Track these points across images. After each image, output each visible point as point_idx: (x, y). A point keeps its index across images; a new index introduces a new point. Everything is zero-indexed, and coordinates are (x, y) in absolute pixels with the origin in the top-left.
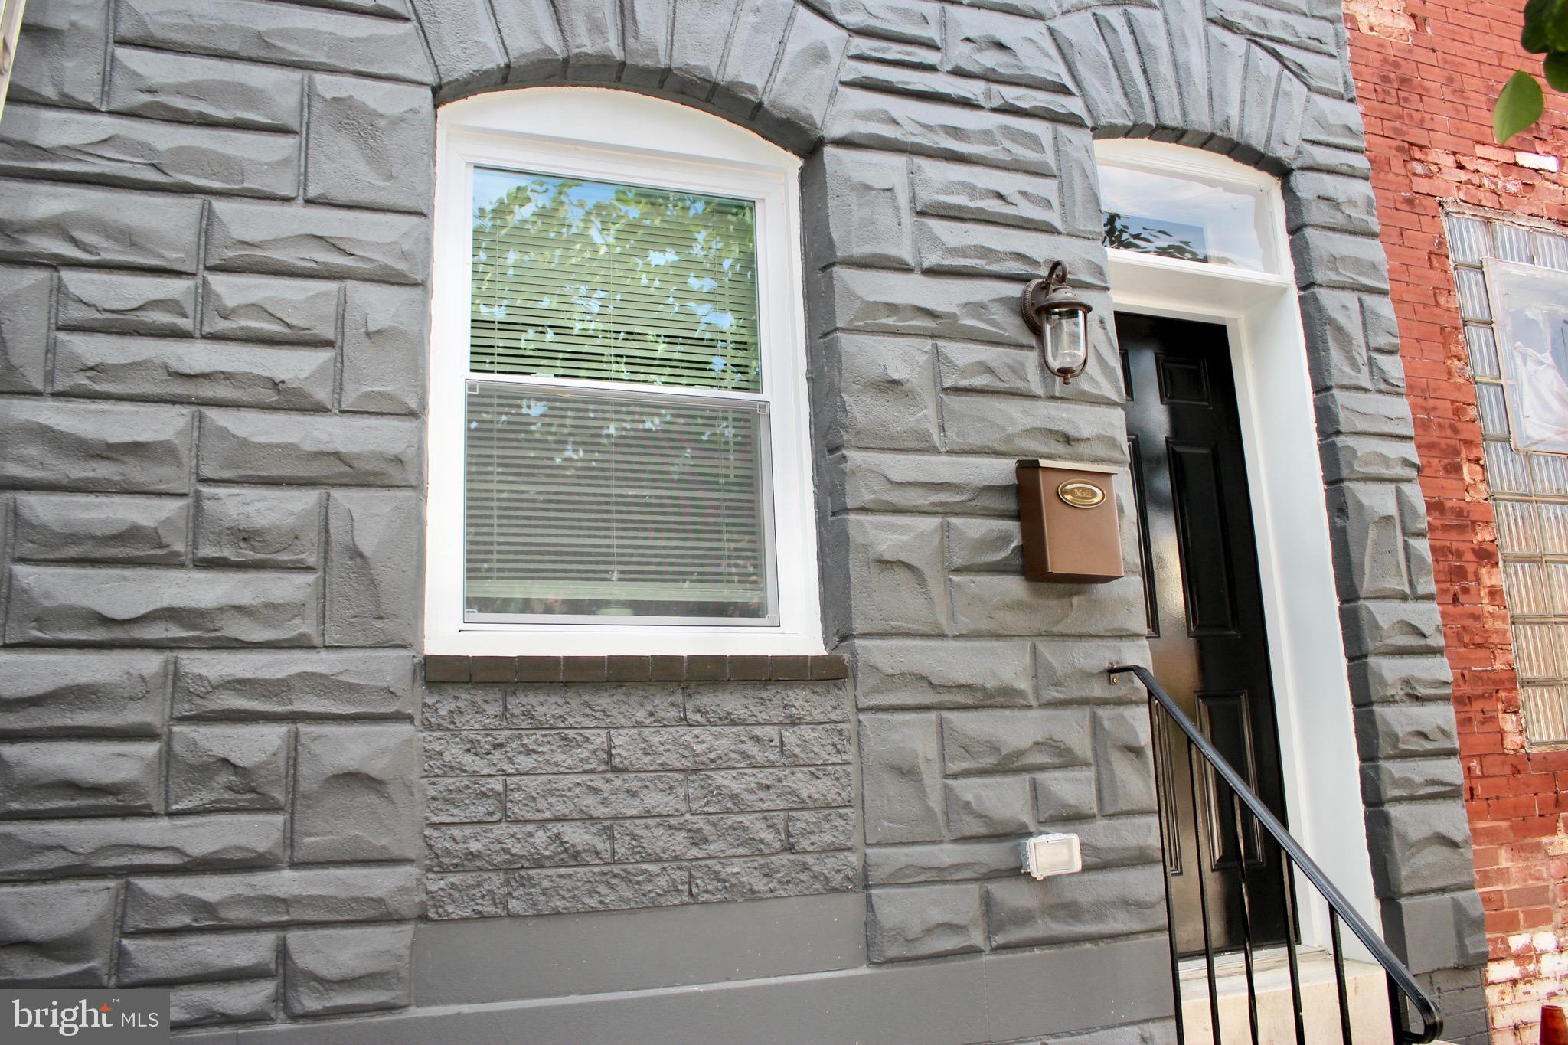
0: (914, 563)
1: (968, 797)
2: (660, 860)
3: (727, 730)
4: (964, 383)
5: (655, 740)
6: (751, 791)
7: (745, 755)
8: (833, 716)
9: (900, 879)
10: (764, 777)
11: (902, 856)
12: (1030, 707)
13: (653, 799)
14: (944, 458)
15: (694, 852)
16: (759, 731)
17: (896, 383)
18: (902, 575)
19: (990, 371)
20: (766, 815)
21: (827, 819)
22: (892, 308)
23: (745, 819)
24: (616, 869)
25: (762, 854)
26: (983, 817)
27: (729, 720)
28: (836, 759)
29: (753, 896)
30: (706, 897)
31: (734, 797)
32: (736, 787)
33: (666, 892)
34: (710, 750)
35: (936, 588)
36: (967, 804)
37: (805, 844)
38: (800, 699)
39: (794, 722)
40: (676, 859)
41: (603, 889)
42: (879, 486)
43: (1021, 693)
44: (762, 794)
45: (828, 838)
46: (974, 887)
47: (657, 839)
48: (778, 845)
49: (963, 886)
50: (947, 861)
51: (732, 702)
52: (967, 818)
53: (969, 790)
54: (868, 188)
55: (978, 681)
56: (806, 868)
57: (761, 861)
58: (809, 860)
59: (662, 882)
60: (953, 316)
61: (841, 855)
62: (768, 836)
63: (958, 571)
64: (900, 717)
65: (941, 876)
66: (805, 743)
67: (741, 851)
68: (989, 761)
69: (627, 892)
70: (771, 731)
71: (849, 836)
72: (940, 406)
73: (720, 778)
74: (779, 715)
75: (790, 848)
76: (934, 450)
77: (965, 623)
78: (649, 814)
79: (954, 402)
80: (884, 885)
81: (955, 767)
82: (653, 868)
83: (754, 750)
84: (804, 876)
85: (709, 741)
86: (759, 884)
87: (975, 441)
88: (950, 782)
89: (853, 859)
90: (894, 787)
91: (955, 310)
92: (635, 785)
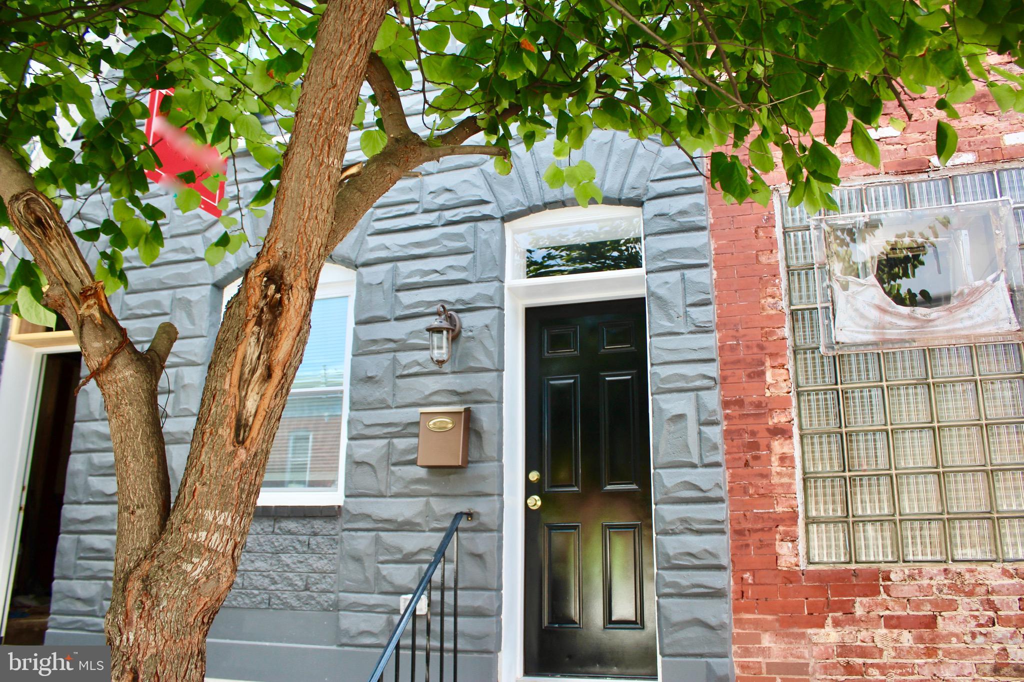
0: (371, 462)
1: (384, 573)
2: (259, 589)
3: (289, 537)
4: (405, 372)
5: (262, 540)
6: (294, 563)
7: (295, 548)
8: (332, 533)
9: (353, 607)
10: (301, 557)
11: (353, 597)
12: (424, 531)
13: (259, 564)
14: (394, 410)
15: (273, 587)
16: (301, 538)
17: (371, 378)
18: (366, 468)
19: (419, 364)
20: (300, 574)
21: (324, 577)
22: (375, 341)
23: (291, 575)
24: (243, 591)
25: (296, 590)
26: (391, 583)
27: (290, 532)
28: (330, 552)
29: (293, 608)
30: (275, 606)
31: (288, 565)
32: (289, 561)
33: (260, 603)
34: (281, 545)
35: (382, 474)
36: (384, 577)
37: (314, 588)
38: (318, 524)
39: (315, 534)
40: (265, 589)
41: (239, 599)
42: (360, 427)
43: (418, 524)
44: (299, 565)
45: (324, 586)
46: (385, 616)
47: (258, 580)
48: (303, 587)
49: (380, 615)
50: (372, 602)
51: (291, 525)
52: (384, 583)
53: (387, 570)
54: (371, 285)
55: (394, 518)
56: (313, 598)
57: (296, 593)
58: (315, 595)
59: (259, 598)
60: (405, 340)
61: (328, 594)
62: (300, 583)
63: (394, 464)
64: (360, 534)
65: (371, 609)
66: (318, 544)
67: (290, 588)
68: (398, 556)
69: (247, 601)
70: (305, 538)
71: (332, 586)
72: (395, 385)
73: (283, 557)
74: (309, 531)
75: (307, 589)
76: (388, 407)
77: (394, 490)
78: (256, 570)
79: (400, 382)
80: (344, 610)
81: (381, 558)
82: (256, 592)
83: (298, 546)
84: (313, 602)
85: (283, 541)
86: (295, 603)
87: (409, 400)
88: (380, 565)
89: (332, 596)
90: (352, 566)
91: (404, 337)
92: (253, 558)
